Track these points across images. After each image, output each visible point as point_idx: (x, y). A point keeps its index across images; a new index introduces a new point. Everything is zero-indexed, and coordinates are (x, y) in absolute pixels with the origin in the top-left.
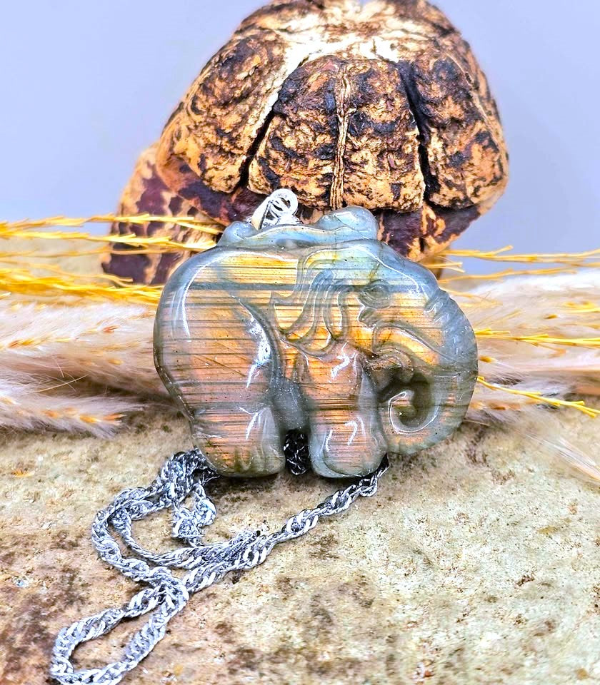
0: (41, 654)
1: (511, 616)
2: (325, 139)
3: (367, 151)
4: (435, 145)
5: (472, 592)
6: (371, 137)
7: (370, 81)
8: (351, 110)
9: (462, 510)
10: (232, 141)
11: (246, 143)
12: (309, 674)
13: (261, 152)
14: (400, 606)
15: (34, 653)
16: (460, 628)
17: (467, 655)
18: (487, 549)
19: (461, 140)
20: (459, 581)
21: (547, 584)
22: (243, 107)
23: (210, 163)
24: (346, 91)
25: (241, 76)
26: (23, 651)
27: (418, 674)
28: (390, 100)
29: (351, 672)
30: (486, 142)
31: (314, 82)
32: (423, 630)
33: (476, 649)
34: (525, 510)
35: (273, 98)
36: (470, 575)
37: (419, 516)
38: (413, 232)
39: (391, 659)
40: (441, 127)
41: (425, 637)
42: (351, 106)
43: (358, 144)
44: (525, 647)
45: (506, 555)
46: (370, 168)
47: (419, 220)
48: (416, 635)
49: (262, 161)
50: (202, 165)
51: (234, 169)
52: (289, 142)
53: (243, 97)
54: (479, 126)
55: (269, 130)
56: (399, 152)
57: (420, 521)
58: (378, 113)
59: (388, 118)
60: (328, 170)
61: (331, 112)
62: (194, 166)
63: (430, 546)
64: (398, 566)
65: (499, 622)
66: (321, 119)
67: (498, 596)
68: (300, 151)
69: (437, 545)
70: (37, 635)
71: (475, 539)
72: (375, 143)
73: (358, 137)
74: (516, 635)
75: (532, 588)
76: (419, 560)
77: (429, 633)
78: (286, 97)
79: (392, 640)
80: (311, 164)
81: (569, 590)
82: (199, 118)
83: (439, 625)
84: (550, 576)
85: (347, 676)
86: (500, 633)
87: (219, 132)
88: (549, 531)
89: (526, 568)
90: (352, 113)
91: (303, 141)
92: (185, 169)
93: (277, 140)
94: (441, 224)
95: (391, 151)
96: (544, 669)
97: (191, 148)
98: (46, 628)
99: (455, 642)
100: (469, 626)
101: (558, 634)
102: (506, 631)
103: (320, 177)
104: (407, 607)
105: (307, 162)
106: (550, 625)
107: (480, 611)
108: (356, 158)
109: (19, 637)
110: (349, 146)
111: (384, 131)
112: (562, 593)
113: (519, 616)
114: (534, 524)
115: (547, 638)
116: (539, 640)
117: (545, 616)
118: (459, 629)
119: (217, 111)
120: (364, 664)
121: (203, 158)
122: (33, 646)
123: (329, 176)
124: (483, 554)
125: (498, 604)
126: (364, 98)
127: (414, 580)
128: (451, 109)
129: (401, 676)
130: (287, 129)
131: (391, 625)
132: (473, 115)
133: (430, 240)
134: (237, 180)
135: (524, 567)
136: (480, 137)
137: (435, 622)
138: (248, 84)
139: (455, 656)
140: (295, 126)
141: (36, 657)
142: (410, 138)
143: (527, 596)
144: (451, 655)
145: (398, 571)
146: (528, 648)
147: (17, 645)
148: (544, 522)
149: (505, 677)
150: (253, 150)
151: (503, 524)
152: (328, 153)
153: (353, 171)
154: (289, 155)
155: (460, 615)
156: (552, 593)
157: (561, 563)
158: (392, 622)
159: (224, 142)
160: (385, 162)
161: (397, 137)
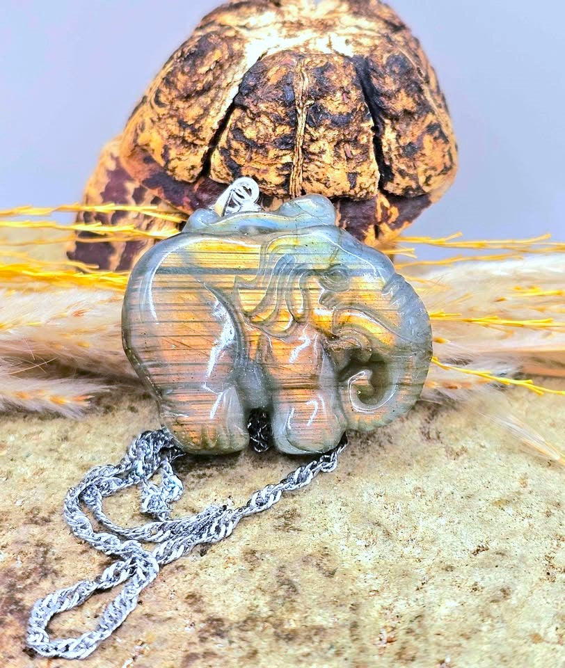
0: (18, 624)
1: (468, 585)
2: (284, 130)
3: (324, 141)
4: (389, 136)
5: (430, 562)
6: (328, 128)
7: (327, 74)
8: (309, 102)
9: (419, 484)
10: (195, 132)
11: (208, 135)
12: (277, 641)
14: (362, 576)
15: (10, 624)
16: (420, 595)
17: (427, 622)
18: (443, 521)
19: (413, 131)
20: (417, 552)
21: (501, 554)
22: (205, 100)
23: (173, 153)
24: (304, 84)
25: (203, 70)
27: (381, 640)
28: (346, 93)
29: (316, 639)
30: (437, 134)
31: (273, 76)
32: (385, 598)
33: (435, 615)
34: (478, 484)
35: (234, 91)
36: (427, 546)
37: (377, 490)
38: (369, 219)
39: (355, 626)
40: (395, 119)
41: (386, 605)
42: (309, 98)
43: (316, 135)
44: (481, 614)
45: (461, 526)
46: (327, 158)
47: (374, 208)
48: (378, 603)
49: (224, 151)
50: (165, 156)
51: (196, 159)
52: (250, 133)
54: (430, 118)
56: (355, 142)
57: (379, 495)
58: (335, 105)
59: (344, 109)
60: (287, 159)
61: (290, 104)
62: (157, 158)
63: (388, 519)
64: (358, 538)
65: (456, 590)
66: (281, 111)
67: (455, 565)
68: (260, 142)
69: (395, 517)
70: (13, 607)
71: (431, 511)
72: (333, 134)
73: (316, 127)
74: (473, 602)
75: (487, 557)
76: (379, 532)
77: (390, 601)
79: (355, 608)
80: (272, 154)
81: (522, 558)
82: (161, 111)
83: (399, 593)
84: (503, 546)
85: (313, 642)
86: (459, 600)
87: (182, 124)
88: (502, 503)
89: (481, 539)
90: (310, 105)
91: (263, 132)
92: (148, 160)
93: (238, 131)
95: (348, 142)
96: (501, 634)
97: (155, 140)
98: (22, 600)
99: (416, 609)
100: (428, 594)
101: (513, 600)
102: (463, 598)
103: (280, 166)
104: (368, 577)
105: (267, 151)
106: (505, 592)
107: (438, 579)
108: (314, 148)
110: (308, 137)
111: (341, 122)
112: (515, 562)
113: (476, 584)
114: (487, 497)
115: (502, 605)
116: (495, 606)
117: (500, 583)
118: (418, 597)
119: (180, 104)
120: (329, 631)
121: (166, 149)
122: (9, 618)
123: (288, 165)
124: (439, 526)
125: (456, 573)
126: (322, 90)
127: (374, 551)
129: (364, 642)
130: (248, 120)
131: (353, 594)
132: (424, 107)
134: (199, 170)
135: (478, 537)
136: (431, 129)
137: (395, 591)
138: (210, 78)
139: (416, 623)
140: (255, 117)
141: (13, 628)
142: (366, 129)
143: (483, 565)
144: (411, 621)
145: (359, 543)
146: (485, 614)
148: (496, 495)
149: (464, 642)
150: (214, 141)
151: (457, 496)
152: (287, 143)
153: (311, 160)
155: (419, 584)
156: (506, 562)
157: (514, 534)
158: (355, 591)
159: (187, 133)
160: (342, 152)
161: (353, 128)
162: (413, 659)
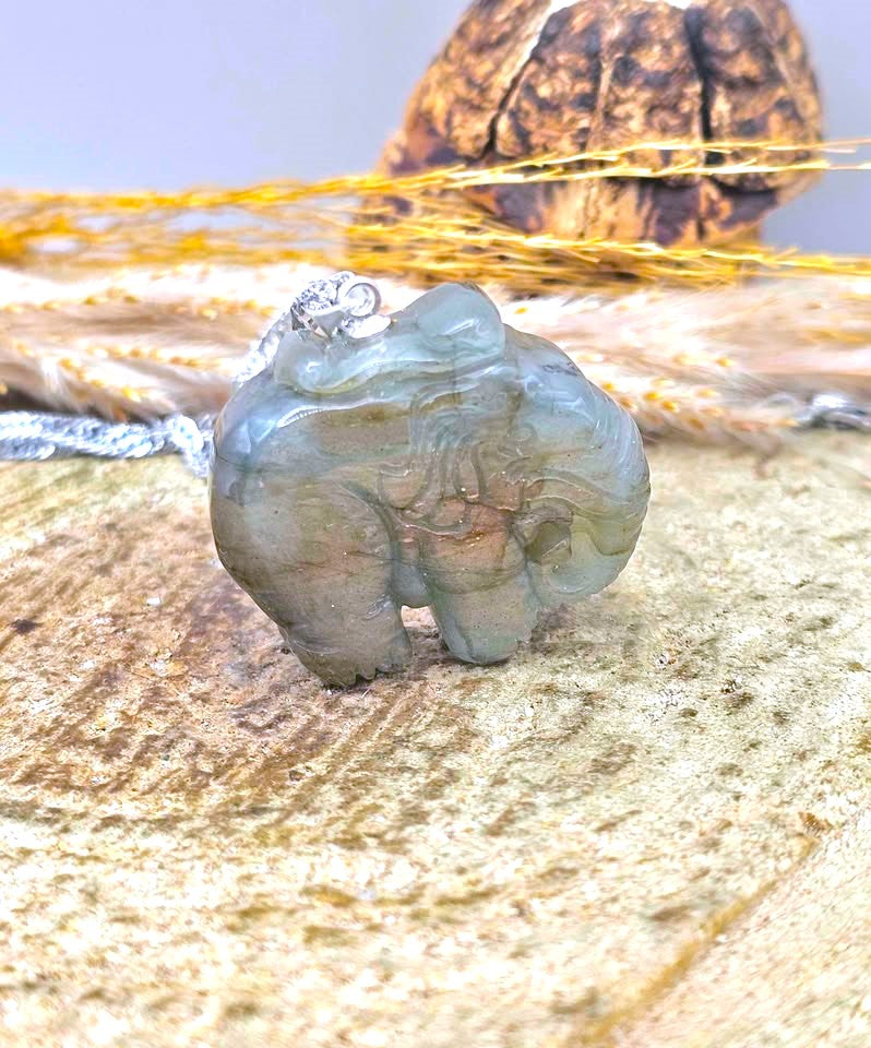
0: (231, 622)
1: (781, 614)
2: (584, 87)
3: (633, 106)
4: (721, 106)
5: (738, 591)
6: (640, 88)
7: (645, 23)
8: (618, 55)
9: (741, 518)
10: (483, 91)
11: (496, 95)
12: (534, 653)
13: (512, 103)
14: (650, 601)
15: (223, 621)
16: (717, 622)
17: (720, 645)
18: (766, 554)
19: (755, 106)
20: (726, 583)
21: (831, 587)
22: (499, 53)
23: (457, 119)
24: (614, 31)
25: (500, 17)
26: (210, 619)
27: (662, 662)
28: (667, 47)
29: (580, 653)
30: (788, 113)
31: (579, 22)
32: (674, 623)
33: (733, 640)
34: (815, 521)
35: (534, 42)
36: (738, 577)
37: (687, 521)
38: (689, 212)
39: (631, 643)
40: (732, 85)
41: (675, 629)
42: (617, 50)
43: (623, 95)
44: (791, 640)
45: (786, 559)
46: (635, 125)
47: (696, 199)
48: (664, 626)
49: (514, 114)
50: (448, 123)
51: (480, 126)
52: (544, 91)
53: (500, 42)
54: (781, 92)
55: (523, 79)
56: (674, 108)
57: (687, 527)
58: (651, 60)
59: (663, 67)
60: (584, 123)
61: (594, 56)
62: (440, 127)
63: (694, 549)
64: (654, 566)
65: (766, 619)
66: (582, 63)
67: (768, 595)
68: (555, 102)
69: (704, 550)
70: (228, 605)
71: (751, 545)
72: (646, 95)
73: (625, 83)
74: (783, 630)
75: (811, 589)
76: (680, 561)
77: (680, 626)
78: (547, 39)
79: (634, 628)
80: (568, 115)
81: (856, 593)
82: (450, 69)
83: (693, 619)
84: (834, 580)
85: (576, 656)
86: (765, 628)
87: (470, 82)
88: (841, 540)
89: (808, 572)
90: (620, 59)
91: (559, 89)
92: (432, 132)
93: (530, 89)
94: (726, 207)
95: (664, 107)
96: (813, 659)
97: (439, 103)
98: (238, 600)
99: (710, 633)
100: (728, 621)
101: (834, 630)
102: (772, 627)
103: (574, 132)
104: (658, 602)
105: (561, 115)
106: (826, 622)
107: (745, 608)
108: (619, 111)
109: (207, 606)
110: (612, 98)
111: (659, 82)
112: (846, 595)
113: (791, 614)
114: (824, 533)
115: (819, 633)
116: (809, 634)
117: (822, 614)
118: (715, 623)
119: (470, 60)
120: (597, 646)
121: (450, 114)
122: (222, 615)
123: (585, 131)
124: (758, 559)
125: (767, 602)
126: (635, 40)
127: (671, 579)
128: (744, 66)
129: (640, 659)
130: (543, 77)
131: (635, 616)
132: (773, 77)
133: (711, 226)
134: (484, 141)
135: (805, 570)
137: (688, 616)
138: (507, 27)
139: (707, 645)
141: (225, 625)
142: (689, 95)
143: (804, 596)
144: (701, 644)
145: (653, 571)
146: (793, 641)
147: (205, 613)
148: (835, 532)
149: (762, 665)
150: (503, 104)
151: (787, 531)
152: (587, 102)
153: (614, 127)
154: (544, 106)
155: (720, 611)
156: (833, 595)
157: (850, 569)
158: (638, 613)
159: (474, 95)
160: (656, 120)
161: (672, 91)
162: (695, 676)
